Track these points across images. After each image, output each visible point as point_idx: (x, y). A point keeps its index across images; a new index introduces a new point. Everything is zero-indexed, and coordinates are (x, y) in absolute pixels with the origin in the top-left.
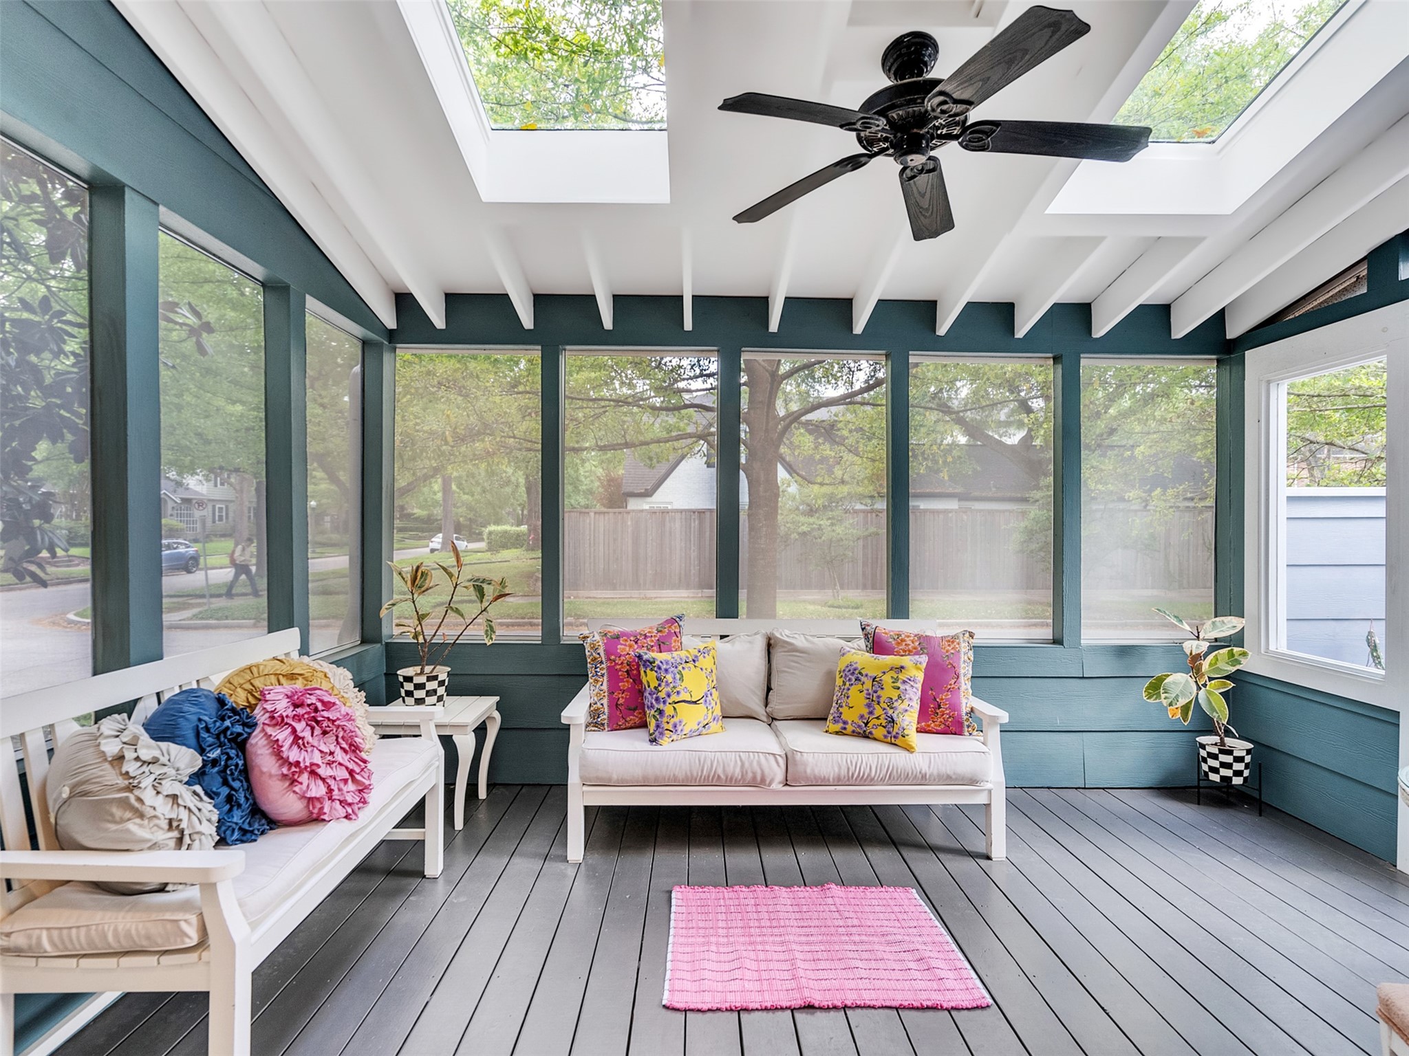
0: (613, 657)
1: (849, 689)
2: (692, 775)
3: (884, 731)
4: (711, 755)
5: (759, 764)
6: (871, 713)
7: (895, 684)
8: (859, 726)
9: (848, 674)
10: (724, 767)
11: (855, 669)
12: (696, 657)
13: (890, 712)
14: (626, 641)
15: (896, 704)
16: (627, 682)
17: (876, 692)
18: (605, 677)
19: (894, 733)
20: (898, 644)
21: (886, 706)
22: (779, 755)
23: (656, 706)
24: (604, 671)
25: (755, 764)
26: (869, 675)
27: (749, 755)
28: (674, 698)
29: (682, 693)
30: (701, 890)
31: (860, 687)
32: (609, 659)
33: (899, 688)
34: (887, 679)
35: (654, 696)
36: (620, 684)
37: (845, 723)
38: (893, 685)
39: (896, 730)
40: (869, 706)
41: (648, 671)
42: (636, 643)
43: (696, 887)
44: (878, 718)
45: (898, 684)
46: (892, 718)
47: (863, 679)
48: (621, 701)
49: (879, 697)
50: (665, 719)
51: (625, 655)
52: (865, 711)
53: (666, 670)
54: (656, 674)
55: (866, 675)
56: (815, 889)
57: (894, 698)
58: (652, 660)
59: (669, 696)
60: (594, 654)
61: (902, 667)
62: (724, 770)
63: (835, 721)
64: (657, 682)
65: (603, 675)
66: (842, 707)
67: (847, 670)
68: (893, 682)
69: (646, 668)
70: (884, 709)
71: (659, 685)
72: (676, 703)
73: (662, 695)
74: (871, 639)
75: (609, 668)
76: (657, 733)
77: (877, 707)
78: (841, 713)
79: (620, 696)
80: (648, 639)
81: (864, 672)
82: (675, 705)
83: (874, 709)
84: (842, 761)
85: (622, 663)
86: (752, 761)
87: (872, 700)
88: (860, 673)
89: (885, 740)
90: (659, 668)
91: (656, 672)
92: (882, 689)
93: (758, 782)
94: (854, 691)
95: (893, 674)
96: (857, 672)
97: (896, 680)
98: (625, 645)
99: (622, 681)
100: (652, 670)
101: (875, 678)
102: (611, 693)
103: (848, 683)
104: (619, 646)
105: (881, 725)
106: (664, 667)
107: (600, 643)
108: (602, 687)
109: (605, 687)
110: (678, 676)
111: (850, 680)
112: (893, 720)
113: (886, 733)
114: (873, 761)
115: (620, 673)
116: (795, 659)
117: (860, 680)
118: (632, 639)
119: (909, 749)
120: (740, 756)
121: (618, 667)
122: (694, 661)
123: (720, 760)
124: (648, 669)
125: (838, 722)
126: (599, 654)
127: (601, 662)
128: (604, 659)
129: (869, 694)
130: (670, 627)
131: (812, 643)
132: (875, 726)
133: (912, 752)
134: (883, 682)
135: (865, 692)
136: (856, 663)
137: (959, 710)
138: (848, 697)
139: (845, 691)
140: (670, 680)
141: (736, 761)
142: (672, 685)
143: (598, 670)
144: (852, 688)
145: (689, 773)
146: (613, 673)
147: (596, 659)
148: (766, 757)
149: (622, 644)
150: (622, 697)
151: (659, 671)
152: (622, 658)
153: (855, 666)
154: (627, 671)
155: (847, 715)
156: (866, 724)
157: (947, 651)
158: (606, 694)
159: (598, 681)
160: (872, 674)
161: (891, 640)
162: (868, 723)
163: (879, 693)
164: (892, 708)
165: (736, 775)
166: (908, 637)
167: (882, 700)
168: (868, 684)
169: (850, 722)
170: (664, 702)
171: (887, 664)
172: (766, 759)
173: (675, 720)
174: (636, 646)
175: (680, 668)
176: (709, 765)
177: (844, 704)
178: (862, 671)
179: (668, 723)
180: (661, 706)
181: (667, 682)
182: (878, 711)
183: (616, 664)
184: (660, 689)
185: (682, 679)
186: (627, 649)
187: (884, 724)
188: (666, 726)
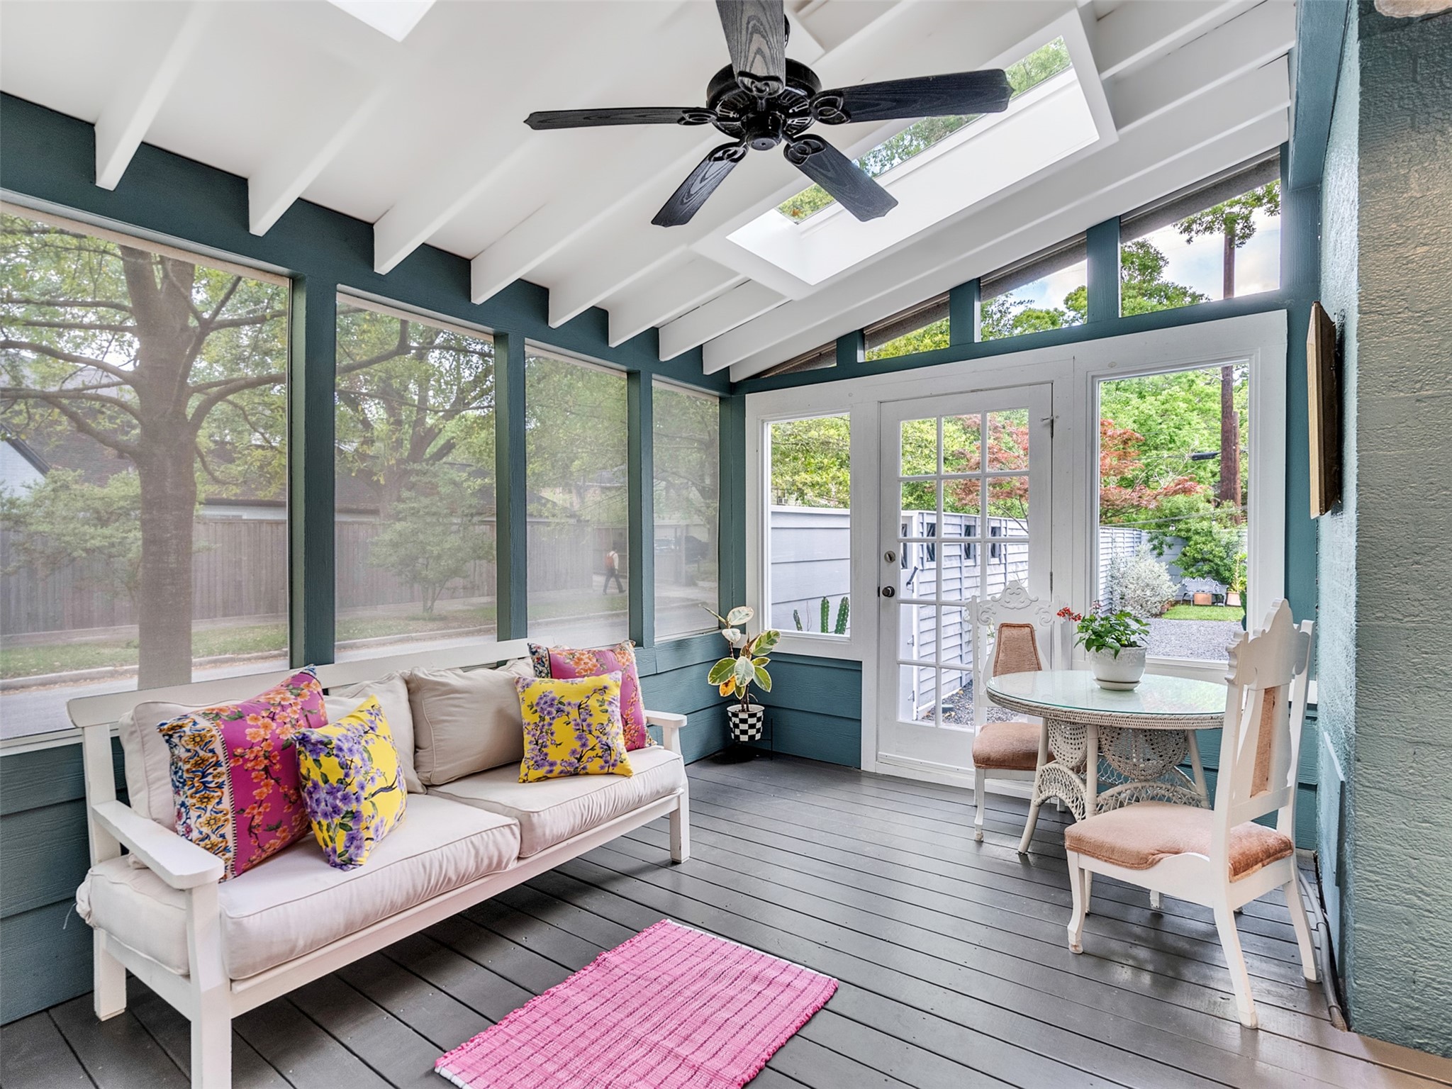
0: (239, 751)
1: (551, 724)
2: (415, 891)
3: (601, 762)
4: (437, 854)
5: (496, 843)
6: (584, 745)
7: (603, 707)
8: (571, 764)
9: (545, 706)
10: (456, 864)
11: (553, 700)
12: (372, 722)
13: (604, 739)
14: (256, 719)
15: (608, 729)
16: (266, 785)
17: (584, 720)
18: (226, 789)
19: (612, 761)
20: (577, 663)
21: (599, 734)
22: (514, 824)
23: (345, 808)
24: (224, 778)
25: (491, 846)
26: (573, 702)
27: (482, 837)
28: (370, 788)
29: (377, 778)
30: (472, 1045)
31: (565, 718)
32: (231, 755)
33: (607, 711)
34: (593, 703)
35: (339, 795)
36: (255, 793)
37: (552, 764)
38: (601, 708)
39: (614, 757)
40: (580, 738)
41: (322, 758)
42: (273, 719)
43: (464, 1044)
44: (592, 749)
45: (606, 707)
46: (608, 746)
47: (567, 709)
48: (257, 820)
49: (589, 725)
50: (363, 825)
51: (259, 744)
52: (577, 745)
53: (350, 750)
54: (337, 760)
55: (569, 704)
56: (590, 968)
57: (605, 723)
58: (326, 740)
59: (362, 788)
60: (202, 753)
61: (605, 688)
62: (456, 868)
63: (538, 765)
64: (343, 772)
65: (220, 786)
66: (545, 747)
67: (542, 702)
68: (601, 706)
69: (318, 754)
70: (598, 737)
71: (347, 775)
72: (373, 795)
73: (353, 788)
74: (547, 663)
75: (233, 772)
76: (352, 850)
77: (589, 736)
78: (546, 754)
79: (255, 812)
80: (289, 710)
81: (565, 701)
82: (372, 799)
83: (587, 740)
84: (576, 808)
85: (256, 757)
86: (487, 844)
87: (582, 731)
88: (561, 703)
89: (602, 771)
90: (341, 749)
91: (337, 756)
92: (591, 715)
93: (494, 868)
94: (558, 725)
95: (597, 696)
96: (556, 702)
97: (602, 702)
98: (257, 727)
99: (258, 786)
100: (329, 755)
101: (580, 705)
102: (239, 810)
103: (547, 718)
104: (248, 731)
105: (597, 756)
106: (345, 746)
107: (214, 732)
108: (220, 807)
109: (226, 804)
110: (366, 755)
111: (549, 713)
112: (609, 747)
113: (603, 763)
114: (600, 799)
115: (253, 775)
116: (455, 702)
117: (563, 711)
118: (264, 714)
119: (626, 774)
120: (472, 843)
121: (249, 765)
122: (372, 728)
123: (449, 855)
124: (322, 755)
125: (543, 765)
126: (212, 751)
127: (218, 764)
128: (222, 758)
129: (578, 725)
130: (308, 686)
131: (469, 679)
132: (591, 759)
133: (629, 777)
134: (590, 708)
135: (573, 723)
136: (551, 692)
137: (642, 723)
138: (552, 734)
139: (546, 727)
140: (360, 763)
141: (469, 851)
142: (363, 771)
143: (209, 778)
144: (554, 722)
145: (411, 891)
146: (240, 779)
147: (203, 760)
148: (500, 832)
149: (251, 727)
150: (259, 813)
151: (341, 754)
152: (256, 749)
153: (551, 696)
154: (266, 769)
155: (554, 754)
156: (579, 760)
157: (624, 664)
158: (229, 816)
159: (209, 799)
160: (576, 701)
161: (568, 661)
162: (581, 757)
163: (588, 721)
164: (605, 734)
165: (470, 870)
166: (583, 654)
167: (593, 728)
168: (574, 713)
169: (559, 762)
170: (358, 799)
171: (588, 688)
172: (502, 834)
173: (377, 820)
174: (274, 725)
175: (363, 743)
176: (438, 869)
177: (549, 743)
178: (562, 700)
179: (367, 828)
180: (354, 807)
181: (356, 768)
182: (592, 741)
183: (246, 761)
184: (348, 780)
185: (370, 759)
186: (262, 732)
187: (600, 754)
188: (365, 834)
